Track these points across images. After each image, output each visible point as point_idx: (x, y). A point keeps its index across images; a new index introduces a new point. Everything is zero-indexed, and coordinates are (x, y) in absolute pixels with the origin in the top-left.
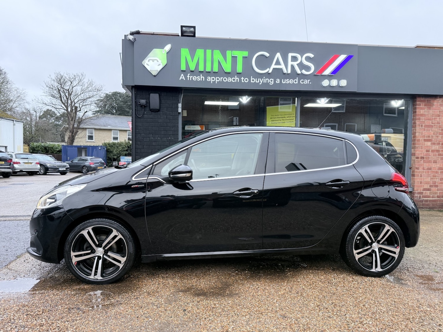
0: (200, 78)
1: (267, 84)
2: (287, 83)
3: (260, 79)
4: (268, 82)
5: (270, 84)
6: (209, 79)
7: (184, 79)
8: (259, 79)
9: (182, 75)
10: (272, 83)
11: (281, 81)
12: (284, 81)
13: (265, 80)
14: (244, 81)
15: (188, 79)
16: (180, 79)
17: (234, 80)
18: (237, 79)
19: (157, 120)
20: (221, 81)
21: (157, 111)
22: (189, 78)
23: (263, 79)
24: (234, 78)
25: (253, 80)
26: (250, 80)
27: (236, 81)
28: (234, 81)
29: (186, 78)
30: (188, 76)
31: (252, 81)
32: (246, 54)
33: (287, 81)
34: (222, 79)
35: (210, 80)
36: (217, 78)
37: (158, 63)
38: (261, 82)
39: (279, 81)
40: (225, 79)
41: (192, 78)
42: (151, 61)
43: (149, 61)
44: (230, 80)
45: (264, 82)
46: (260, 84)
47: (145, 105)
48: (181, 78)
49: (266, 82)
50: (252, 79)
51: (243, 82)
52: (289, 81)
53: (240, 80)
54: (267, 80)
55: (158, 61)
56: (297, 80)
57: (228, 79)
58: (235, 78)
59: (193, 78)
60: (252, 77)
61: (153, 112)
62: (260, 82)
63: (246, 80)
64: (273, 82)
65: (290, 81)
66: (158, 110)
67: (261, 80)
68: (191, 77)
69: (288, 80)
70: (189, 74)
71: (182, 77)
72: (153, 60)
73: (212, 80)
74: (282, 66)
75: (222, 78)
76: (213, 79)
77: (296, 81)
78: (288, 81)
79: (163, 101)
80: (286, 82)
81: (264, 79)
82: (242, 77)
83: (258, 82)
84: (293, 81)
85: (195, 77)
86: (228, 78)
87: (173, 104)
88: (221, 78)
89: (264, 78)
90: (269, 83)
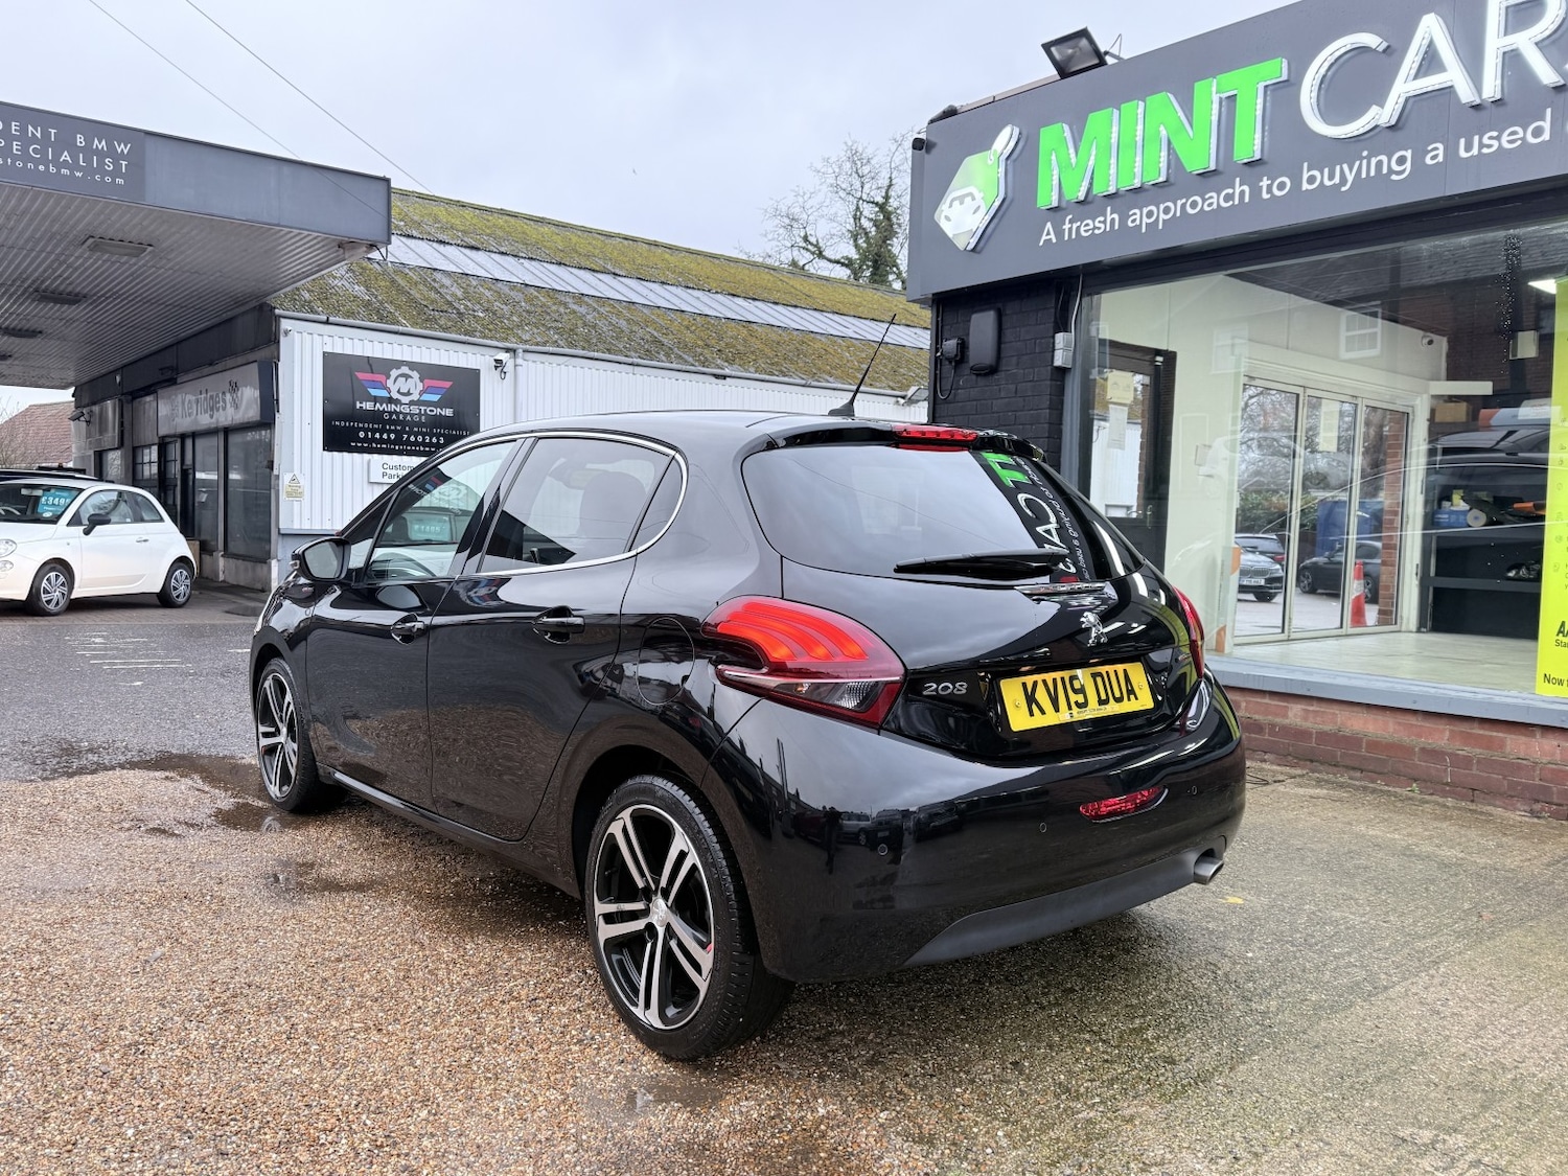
0: (1104, 222)
1: (1382, 178)
2: (1485, 151)
3: (1345, 166)
4: (1385, 171)
5: (1394, 177)
6: (1138, 217)
7: (1054, 241)
8: (1338, 168)
9: (1049, 225)
10: (1404, 170)
11: (1451, 151)
12: (1468, 148)
13: (1368, 167)
14: (1273, 195)
15: (1066, 238)
16: (1041, 244)
17: (1228, 198)
18: (1242, 193)
19: (990, 402)
20: (1178, 214)
21: (991, 371)
22: (1070, 229)
23: (1357, 163)
24: (1230, 191)
25: (1314, 178)
26: (1297, 183)
27: (1237, 202)
28: (1231, 203)
29: (1059, 233)
30: (1067, 226)
31: (1305, 186)
32: (1275, 69)
33: (1486, 140)
34: (1184, 206)
35: (1138, 222)
36: (1162, 207)
37: (975, 205)
38: (1350, 178)
39: (1441, 152)
40: (1194, 205)
41: (1078, 228)
42: (956, 203)
43: (951, 206)
44: (1214, 200)
45: (1364, 175)
46: (1343, 189)
47: (956, 355)
48: (1044, 237)
49: (1372, 173)
50: (1305, 176)
51: (1269, 196)
52: (1498, 138)
53: (1256, 192)
54: (1379, 164)
55: (974, 199)
56: (1546, 125)
57: (1204, 200)
58: (1234, 188)
59: (1082, 229)
60: (1306, 165)
61: (979, 378)
62: (1343, 180)
63: (1281, 186)
64: (1408, 164)
65: (1505, 138)
66: (991, 366)
67: (1351, 170)
68: (1075, 226)
69: (1495, 134)
70: (1070, 217)
71: (1048, 234)
72: (961, 199)
73: (1145, 220)
74: (1453, 74)
75: (1184, 200)
76: (1150, 214)
77: (1538, 132)
78: (1495, 144)
79: (1009, 335)
80: (1481, 146)
81: (1365, 162)
82: (1265, 178)
83: (1337, 180)
84: (1521, 135)
85: (1087, 225)
86: (1207, 197)
87: (1036, 339)
88: (1179, 203)
89: (1362, 158)
90: (1391, 171)
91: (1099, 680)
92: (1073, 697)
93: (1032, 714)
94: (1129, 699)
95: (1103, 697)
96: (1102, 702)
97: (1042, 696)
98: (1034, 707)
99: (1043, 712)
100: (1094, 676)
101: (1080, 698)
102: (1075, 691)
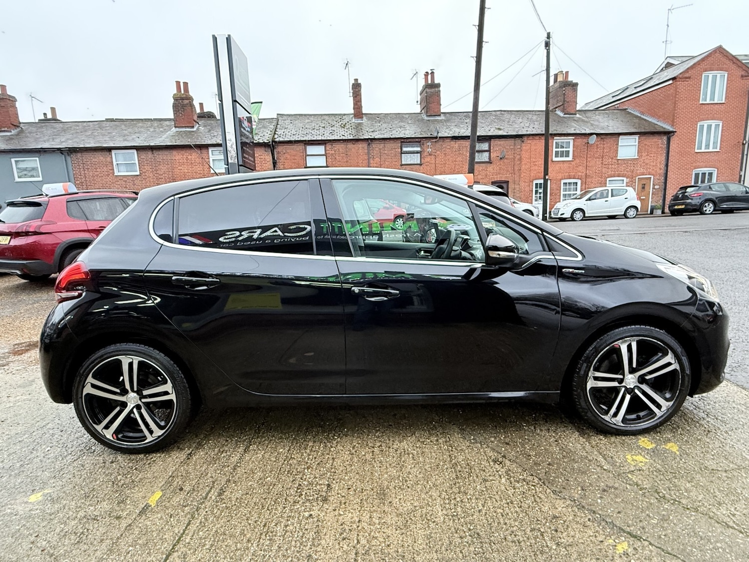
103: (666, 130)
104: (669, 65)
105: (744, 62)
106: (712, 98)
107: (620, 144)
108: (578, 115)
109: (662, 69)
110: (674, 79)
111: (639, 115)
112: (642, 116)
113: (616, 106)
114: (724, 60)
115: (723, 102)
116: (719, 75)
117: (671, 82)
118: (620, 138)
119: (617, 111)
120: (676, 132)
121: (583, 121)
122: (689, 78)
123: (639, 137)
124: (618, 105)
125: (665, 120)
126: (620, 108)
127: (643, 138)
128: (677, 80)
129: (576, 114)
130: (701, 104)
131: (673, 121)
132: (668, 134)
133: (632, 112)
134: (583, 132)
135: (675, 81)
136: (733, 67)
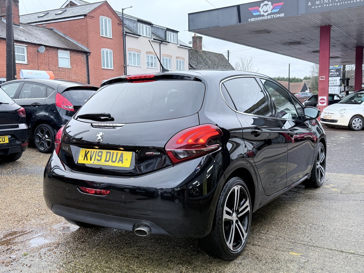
91: (109, 154)
92: (97, 157)
93: (84, 160)
94: (118, 162)
95: (108, 159)
96: (106, 161)
97: (89, 156)
98: (86, 158)
99: (87, 160)
100: (107, 153)
101: (99, 158)
102: (99, 156)
103: (84, 51)
104: (72, 4)
105: (118, 15)
106: (106, 34)
107: (59, 56)
108: (21, 27)
109: (67, 6)
110: (85, 15)
111: (63, 36)
112: (65, 37)
113: (44, 25)
114: (109, 10)
115: (111, 38)
116: (107, 20)
117: (83, 17)
118: (59, 51)
119: (47, 29)
120: (90, 53)
121: (27, 32)
122: (93, 17)
123: (70, 53)
124: (45, 25)
125: (82, 43)
126: (48, 27)
127: (73, 54)
128: (87, 17)
129: (19, 26)
130: (101, 37)
131: (88, 45)
132: (86, 53)
133: (58, 33)
134: (33, 42)
135: (85, 17)
136: (114, 17)
